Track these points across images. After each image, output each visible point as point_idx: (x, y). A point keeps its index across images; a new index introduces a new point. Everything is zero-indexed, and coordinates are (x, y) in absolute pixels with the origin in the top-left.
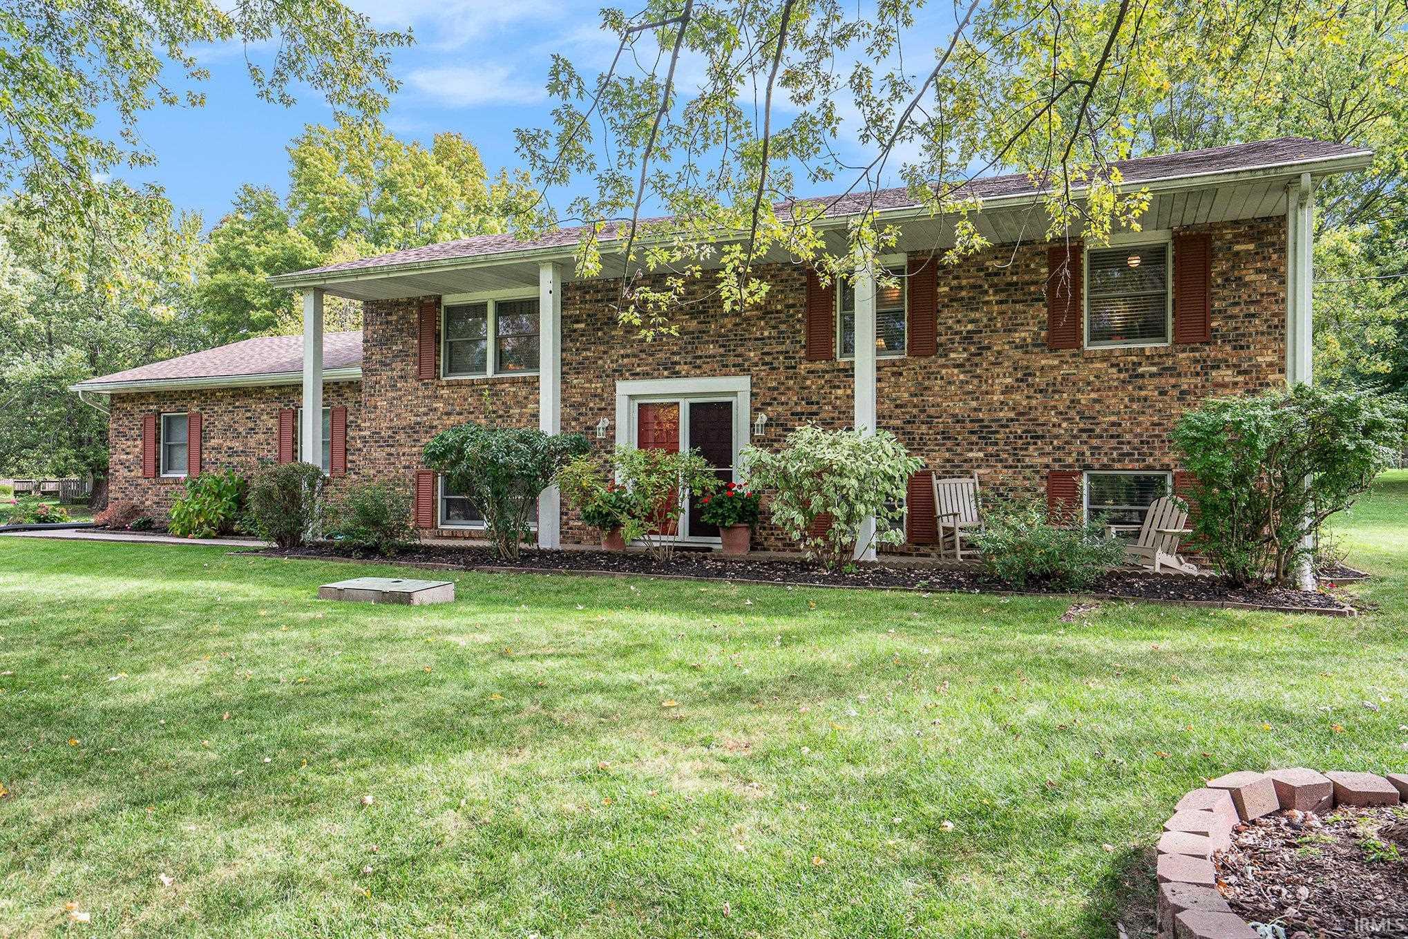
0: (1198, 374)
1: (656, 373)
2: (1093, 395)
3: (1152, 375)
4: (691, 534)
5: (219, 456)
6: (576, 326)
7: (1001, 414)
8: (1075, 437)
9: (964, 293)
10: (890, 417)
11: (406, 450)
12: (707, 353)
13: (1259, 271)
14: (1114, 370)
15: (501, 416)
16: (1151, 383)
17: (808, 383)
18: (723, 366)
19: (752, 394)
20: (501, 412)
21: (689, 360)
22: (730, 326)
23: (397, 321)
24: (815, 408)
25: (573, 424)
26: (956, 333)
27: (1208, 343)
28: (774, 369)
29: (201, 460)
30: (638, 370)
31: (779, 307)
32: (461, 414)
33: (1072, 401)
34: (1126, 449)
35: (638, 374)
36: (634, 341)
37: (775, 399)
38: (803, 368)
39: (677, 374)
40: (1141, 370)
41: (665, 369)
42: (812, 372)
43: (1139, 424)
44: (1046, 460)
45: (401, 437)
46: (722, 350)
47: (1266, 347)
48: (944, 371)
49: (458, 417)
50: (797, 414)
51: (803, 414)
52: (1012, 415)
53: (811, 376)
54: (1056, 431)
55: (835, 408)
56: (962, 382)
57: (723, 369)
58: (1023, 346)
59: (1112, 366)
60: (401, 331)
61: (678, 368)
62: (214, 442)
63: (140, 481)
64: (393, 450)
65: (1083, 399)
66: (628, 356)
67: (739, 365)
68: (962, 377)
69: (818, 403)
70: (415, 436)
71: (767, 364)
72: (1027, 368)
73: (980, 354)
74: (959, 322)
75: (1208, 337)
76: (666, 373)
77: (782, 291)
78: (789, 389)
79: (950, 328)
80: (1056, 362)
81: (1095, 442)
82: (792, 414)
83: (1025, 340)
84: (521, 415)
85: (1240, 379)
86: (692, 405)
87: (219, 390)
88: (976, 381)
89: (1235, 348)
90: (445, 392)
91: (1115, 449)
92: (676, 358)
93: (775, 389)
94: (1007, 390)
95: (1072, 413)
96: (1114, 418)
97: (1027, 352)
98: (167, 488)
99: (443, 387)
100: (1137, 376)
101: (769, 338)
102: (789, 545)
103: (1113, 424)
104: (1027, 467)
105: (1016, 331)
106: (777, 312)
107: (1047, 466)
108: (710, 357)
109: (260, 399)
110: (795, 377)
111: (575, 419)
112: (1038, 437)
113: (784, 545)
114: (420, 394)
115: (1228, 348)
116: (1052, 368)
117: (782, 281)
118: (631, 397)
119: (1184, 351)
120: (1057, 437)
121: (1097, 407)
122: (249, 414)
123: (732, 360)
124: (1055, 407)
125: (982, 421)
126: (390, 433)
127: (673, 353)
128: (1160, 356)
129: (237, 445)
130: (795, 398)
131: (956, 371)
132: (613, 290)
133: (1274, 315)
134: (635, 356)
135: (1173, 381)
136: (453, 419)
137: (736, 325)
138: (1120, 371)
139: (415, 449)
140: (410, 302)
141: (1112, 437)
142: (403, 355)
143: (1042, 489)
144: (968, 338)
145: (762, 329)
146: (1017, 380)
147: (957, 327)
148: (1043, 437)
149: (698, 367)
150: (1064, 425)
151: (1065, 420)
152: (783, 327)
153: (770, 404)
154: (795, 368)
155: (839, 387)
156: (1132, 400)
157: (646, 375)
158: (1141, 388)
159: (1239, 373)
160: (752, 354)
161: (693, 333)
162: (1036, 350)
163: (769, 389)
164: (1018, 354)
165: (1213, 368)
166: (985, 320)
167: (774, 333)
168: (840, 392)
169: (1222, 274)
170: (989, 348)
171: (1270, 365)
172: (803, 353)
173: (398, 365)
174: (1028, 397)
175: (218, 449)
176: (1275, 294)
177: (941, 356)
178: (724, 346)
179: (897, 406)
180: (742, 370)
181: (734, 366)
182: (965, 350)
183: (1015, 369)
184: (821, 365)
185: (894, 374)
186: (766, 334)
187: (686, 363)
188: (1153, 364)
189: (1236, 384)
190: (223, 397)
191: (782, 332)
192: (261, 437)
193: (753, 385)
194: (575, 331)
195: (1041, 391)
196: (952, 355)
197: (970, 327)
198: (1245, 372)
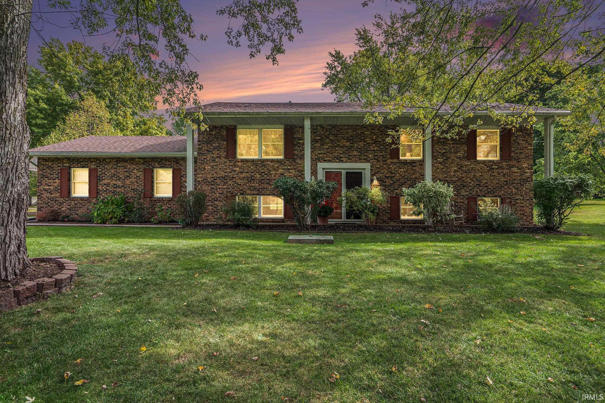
0: (508, 169)
1: (333, 161)
2: (480, 174)
3: (496, 169)
4: (347, 218)
5: (108, 188)
6: (300, 141)
7: (454, 179)
8: (475, 186)
9: (442, 140)
10: (419, 179)
11: (221, 187)
12: (354, 154)
13: (523, 140)
14: (486, 167)
15: (266, 174)
16: (496, 171)
17: (391, 166)
18: (360, 159)
19: (371, 170)
20: (267, 173)
21: (347, 156)
22: (362, 145)
23: (215, 134)
24: (393, 175)
25: (299, 178)
26: (440, 153)
27: (510, 160)
28: (379, 161)
29: (97, 189)
30: (326, 159)
31: (380, 140)
32: (248, 173)
33: (474, 176)
34: (489, 190)
35: (326, 160)
36: (324, 148)
37: (379, 171)
38: (389, 161)
39: (342, 161)
40: (493, 167)
41: (337, 159)
42: (392, 163)
43: (493, 183)
44: (467, 193)
45: (218, 181)
46: (359, 154)
47: (525, 162)
48: (436, 165)
49: (246, 174)
50: (387, 177)
51: (389, 177)
52: (457, 179)
53: (392, 164)
54: (469, 184)
55: (400, 175)
56: (441, 168)
57: (360, 160)
58: (459, 158)
59: (485, 165)
60: (217, 138)
61: (342, 159)
62: (106, 181)
63: (57, 199)
64: (213, 186)
65: (477, 175)
66: (322, 154)
67: (366, 159)
68: (441, 167)
69: (394, 173)
70: (225, 181)
71: (376, 159)
72: (461, 165)
73: (447, 160)
74: (440, 149)
75: (510, 158)
76: (337, 161)
77: (381, 135)
78: (384, 168)
79: (438, 151)
80: (469, 163)
81: (480, 188)
82: (385, 177)
83: (460, 156)
84: (276, 174)
85: (519, 171)
86: (347, 172)
87: (108, 159)
88: (446, 168)
89: (517, 162)
90: (240, 164)
91: (486, 190)
92: (342, 156)
93: (379, 168)
94: (455, 171)
95: (474, 179)
96: (486, 181)
97: (461, 160)
98: (76, 202)
99: (239, 162)
100: (492, 169)
101: (377, 150)
102: (385, 221)
103: (486, 183)
104: (461, 195)
105: (457, 153)
106: (380, 142)
107: (467, 195)
108: (355, 156)
109: (132, 163)
110: (386, 164)
111: (300, 176)
112: (465, 186)
113: (383, 221)
114: (227, 164)
115: (515, 162)
116: (468, 165)
117: (381, 131)
118: (323, 169)
119: (504, 162)
120: (470, 186)
121: (481, 178)
122: (126, 170)
123: (363, 157)
124: (469, 177)
125: (448, 181)
126: (212, 179)
127: (340, 154)
128: (498, 163)
129: (119, 183)
130: (386, 172)
131: (440, 165)
132: (315, 129)
133: (527, 153)
134: (325, 154)
135: (501, 171)
136: (244, 175)
137: (364, 145)
138: (487, 167)
139: (224, 186)
140: (222, 127)
141: (485, 187)
142: (218, 148)
143: (466, 202)
144: (443, 154)
145: (374, 147)
146: (458, 168)
147: (440, 151)
148: (466, 186)
149: (350, 159)
150: (472, 183)
151: (472, 181)
152: (382, 147)
153: (377, 173)
154: (386, 161)
155: (402, 168)
156: (491, 176)
157: (329, 161)
158: (493, 173)
159: (518, 169)
160: (371, 156)
161: (348, 147)
162: (464, 159)
163: (377, 168)
164: (458, 160)
165: (512, 167)
166: (448, 149)
167: (378, 149)
168: (402, 170)
169: (514, 140)
170: (450, 158)
171: (526, 167)
172: (389, 156)
173: (216, 152)
174: (462, 174)
175: (108, 185)
176: (527, 147)
177: (435, 160)
178: (360, 152)
179: (421, 175)
180: (367, 161)
181: (364, 159)
182: (442, 158)
183: (458, 165)
184: (395, 161)
185: (420, 165)
186: (376, 149)
187: (345, 157)
188: (496, 166)
189: (518, 172)
190: (110, 161)
191: (381, 149)
192: (134, 180)
193: (371, 166)
194: (299, 143)
195: (465, 172)
196: (439, 160)
197: (444, 151)
198: (520, 169)
